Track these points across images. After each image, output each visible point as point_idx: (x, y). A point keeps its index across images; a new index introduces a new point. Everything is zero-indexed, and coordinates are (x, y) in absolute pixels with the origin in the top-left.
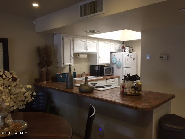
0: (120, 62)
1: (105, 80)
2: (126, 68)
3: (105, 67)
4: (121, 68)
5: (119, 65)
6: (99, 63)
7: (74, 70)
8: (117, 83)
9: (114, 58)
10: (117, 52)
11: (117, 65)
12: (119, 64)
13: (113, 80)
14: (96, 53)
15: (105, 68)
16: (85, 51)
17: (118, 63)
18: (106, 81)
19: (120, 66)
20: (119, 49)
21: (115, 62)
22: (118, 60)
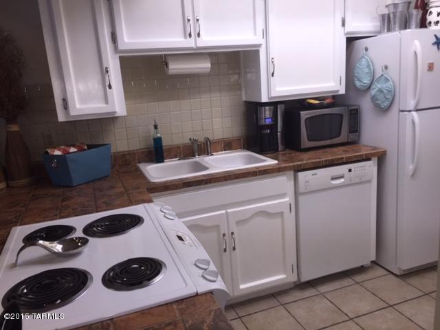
0: (387, 80)
1: (292, 173)
2: (417, 110)
3: (312, 107)
4: (395, 110)
5: (381, 97)
6: (273, 94)
7: (156, 127)
8: (370, 181)
9: (364, 60)
10: (380, 32)
11: (374, 99)
12: (380, 91)
13: (342, 169)
14: (259, 46)
15: (305, 115)
16: (190, 43)
17: (379, 86)
18: (296, 179)
19: (387, 103)
20: (389, 15)
21: (366, 81)
22: (378, 73)
